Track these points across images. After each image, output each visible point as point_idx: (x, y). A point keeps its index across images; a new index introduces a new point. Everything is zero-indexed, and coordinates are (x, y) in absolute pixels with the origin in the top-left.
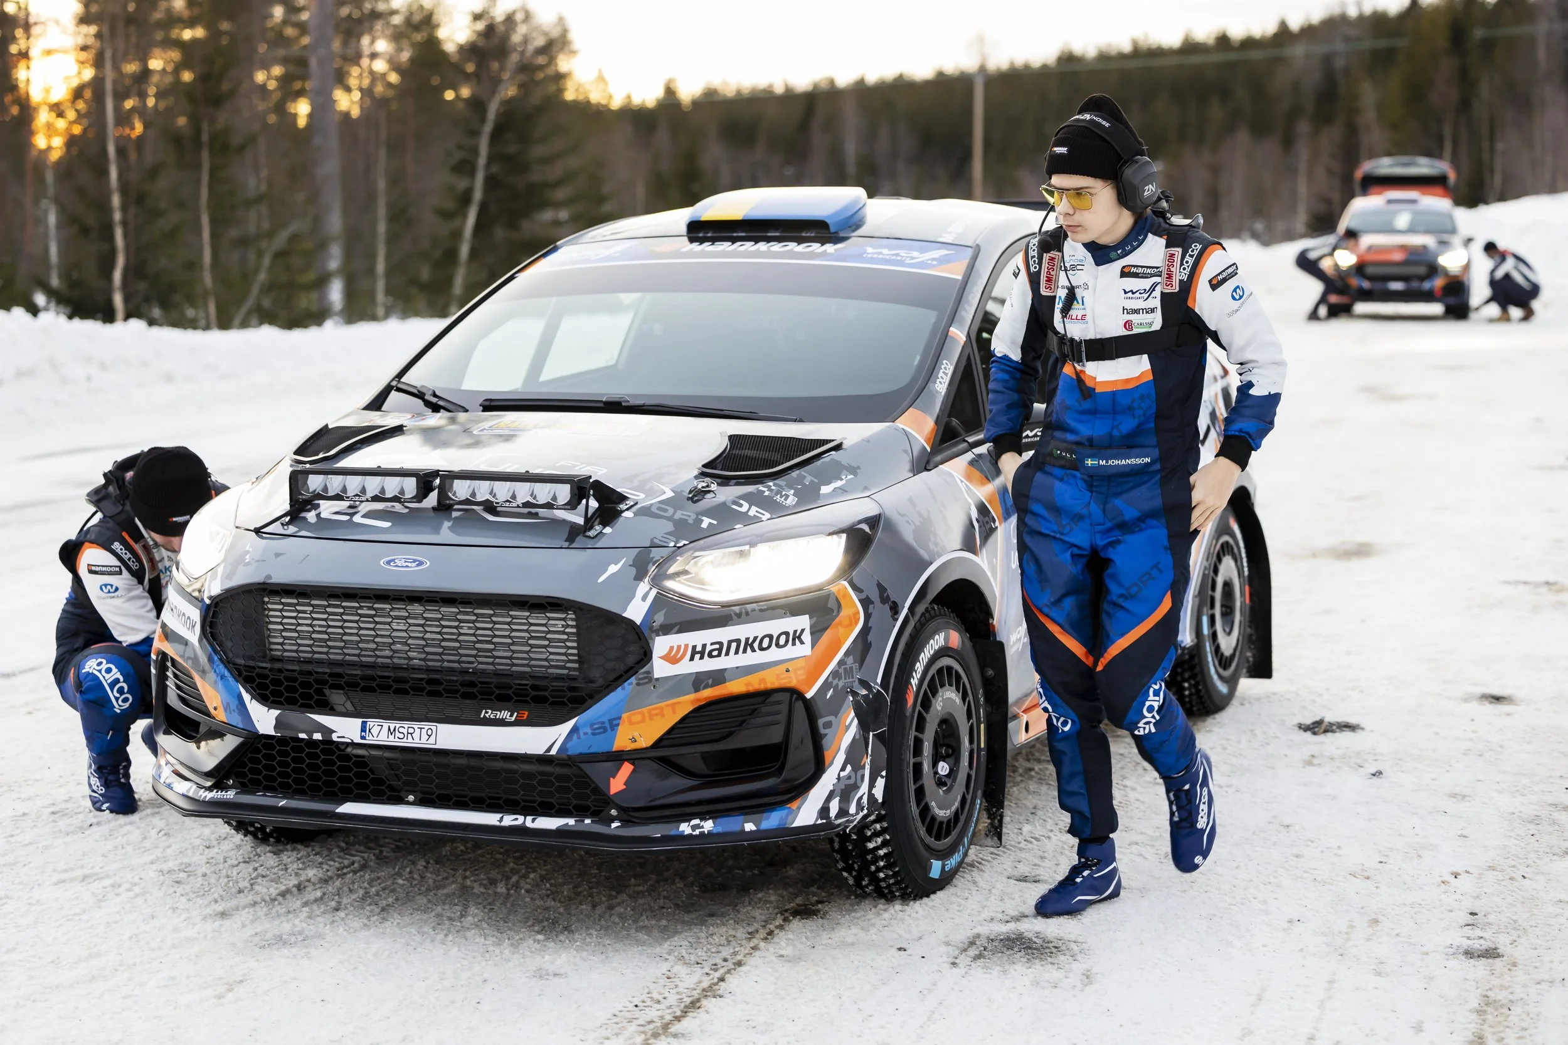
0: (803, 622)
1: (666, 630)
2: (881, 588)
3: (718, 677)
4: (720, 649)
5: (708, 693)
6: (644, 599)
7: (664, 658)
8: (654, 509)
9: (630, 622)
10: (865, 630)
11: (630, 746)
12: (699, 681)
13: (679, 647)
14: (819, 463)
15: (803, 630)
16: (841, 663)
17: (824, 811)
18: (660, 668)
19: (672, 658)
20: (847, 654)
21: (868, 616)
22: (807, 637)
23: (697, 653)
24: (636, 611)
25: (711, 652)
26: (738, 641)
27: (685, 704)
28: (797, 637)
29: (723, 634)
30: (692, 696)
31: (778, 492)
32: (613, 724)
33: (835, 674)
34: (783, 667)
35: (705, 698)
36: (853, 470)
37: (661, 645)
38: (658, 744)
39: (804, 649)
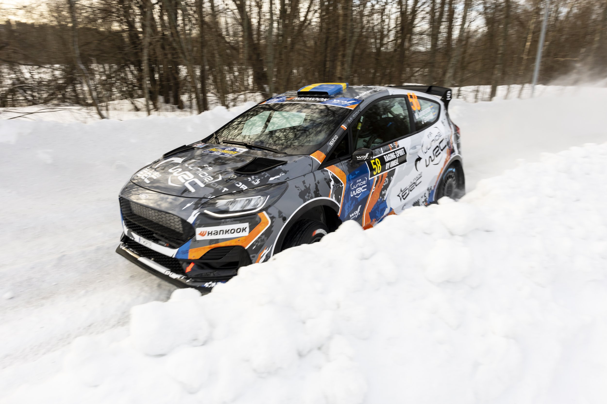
0: (246, 225)
1: (200, 226)
2: (280, 213)
3: (217, 241)
4: (217, 233)
5: (214, 246)
6: (194, 215)
7: (200, 234)
8: (211, 185)
9: (189, 223)
10: (271, 226)
11: (193, 258)
12: (211, 242)
13: (204, 232)
14: (273, 170)
15: (246, 228)
16: (259, 238)
18: (198, 237)
19: (202, 234)
20: (262, 235)
21: (272, 222)
22: (248, 230)
23: (210, 233)
24: (191, 220)
25: (214, 233)
26: (223, 231)
27: (207, 249)
28: (244, 230)
29: (218, 228)
30: (209, 246)
31: (254, 180)
32: (187, 252)
33: (256, 241)
34: (238, 239)
35: (213, 247)
36: (285, 172)
37: (198, 230)
38: (201, 258)
39: (246, 234)
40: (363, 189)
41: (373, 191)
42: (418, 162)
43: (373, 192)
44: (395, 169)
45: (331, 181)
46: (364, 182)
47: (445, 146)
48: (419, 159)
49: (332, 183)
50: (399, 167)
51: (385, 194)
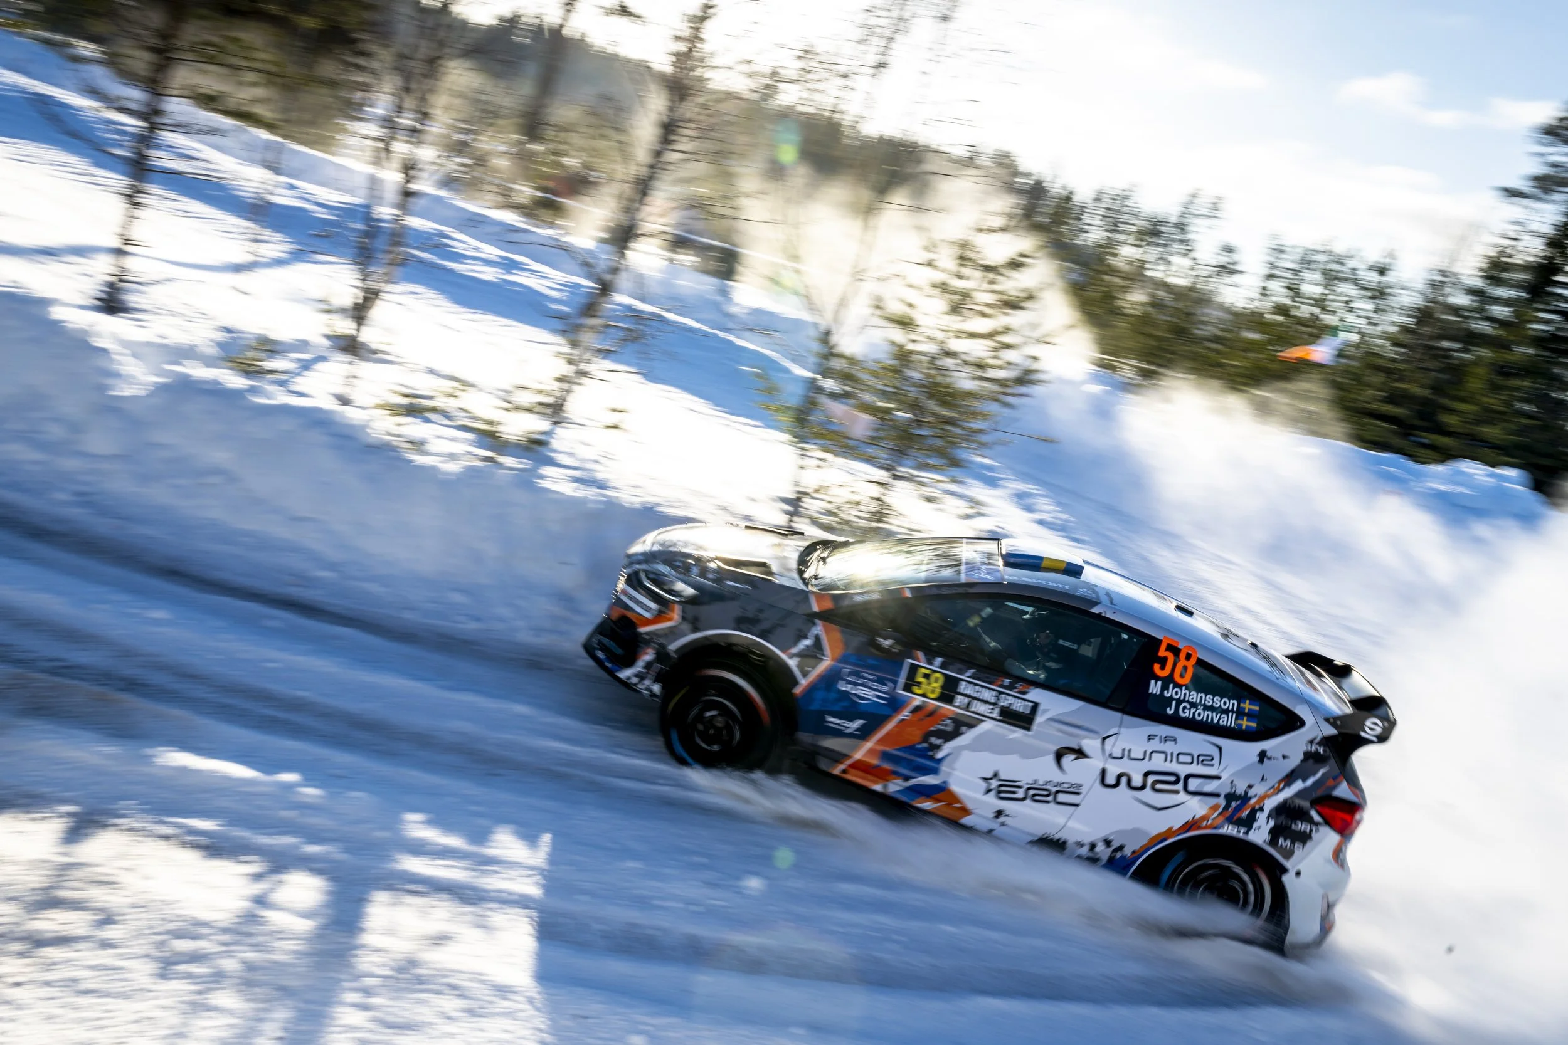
0: (653, 606)
10: (676, 627)
12: (624, 605)
13: (624, 589)
15: (652, 609)
16: (657, 630)
17: (629, 678)
19: (622, 591)
20: (662, 629)
21: (681, 624)
22: (652, 612)
23: (627, 595)
25: (630, 597)
26: (636, 599)
27: (620, 612)
28: (648, 609)
29: (635, 594)
33: (653, 632)
34: (641, 617)
35: (623, 613)
39: (647, 615)
40: (878, 697)
41: (901, 717)
42: (1073, 757)
43: (903, 720)
44: (982, 721)
45: (805, 637)
46: (883, 688)
47: (1217, 795)
48: (1080, 753)
49: (807, 642)
50: (998, 725)
51: (938, 748)
